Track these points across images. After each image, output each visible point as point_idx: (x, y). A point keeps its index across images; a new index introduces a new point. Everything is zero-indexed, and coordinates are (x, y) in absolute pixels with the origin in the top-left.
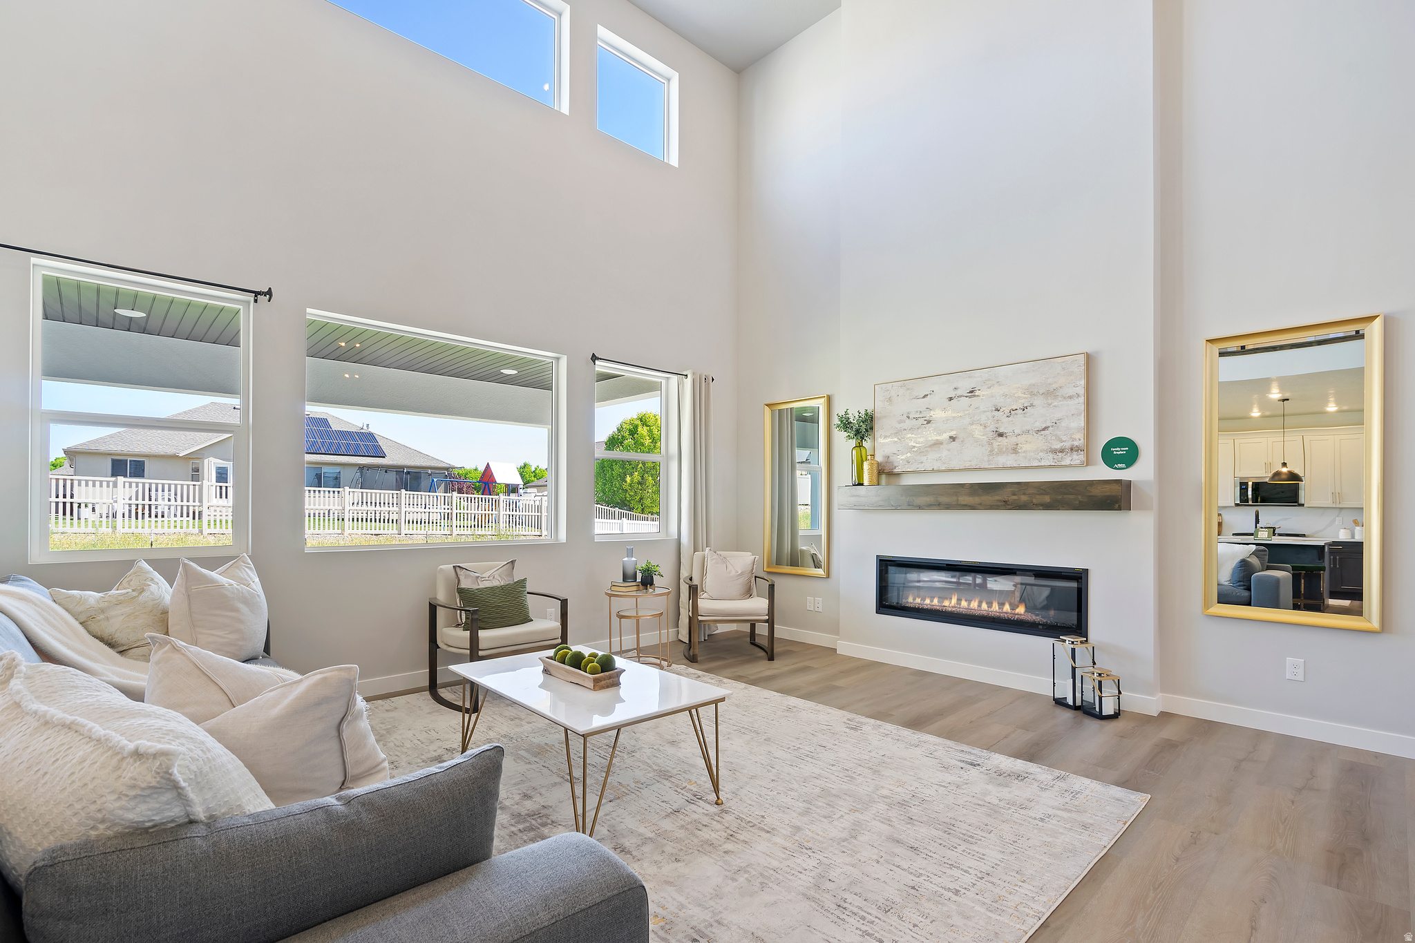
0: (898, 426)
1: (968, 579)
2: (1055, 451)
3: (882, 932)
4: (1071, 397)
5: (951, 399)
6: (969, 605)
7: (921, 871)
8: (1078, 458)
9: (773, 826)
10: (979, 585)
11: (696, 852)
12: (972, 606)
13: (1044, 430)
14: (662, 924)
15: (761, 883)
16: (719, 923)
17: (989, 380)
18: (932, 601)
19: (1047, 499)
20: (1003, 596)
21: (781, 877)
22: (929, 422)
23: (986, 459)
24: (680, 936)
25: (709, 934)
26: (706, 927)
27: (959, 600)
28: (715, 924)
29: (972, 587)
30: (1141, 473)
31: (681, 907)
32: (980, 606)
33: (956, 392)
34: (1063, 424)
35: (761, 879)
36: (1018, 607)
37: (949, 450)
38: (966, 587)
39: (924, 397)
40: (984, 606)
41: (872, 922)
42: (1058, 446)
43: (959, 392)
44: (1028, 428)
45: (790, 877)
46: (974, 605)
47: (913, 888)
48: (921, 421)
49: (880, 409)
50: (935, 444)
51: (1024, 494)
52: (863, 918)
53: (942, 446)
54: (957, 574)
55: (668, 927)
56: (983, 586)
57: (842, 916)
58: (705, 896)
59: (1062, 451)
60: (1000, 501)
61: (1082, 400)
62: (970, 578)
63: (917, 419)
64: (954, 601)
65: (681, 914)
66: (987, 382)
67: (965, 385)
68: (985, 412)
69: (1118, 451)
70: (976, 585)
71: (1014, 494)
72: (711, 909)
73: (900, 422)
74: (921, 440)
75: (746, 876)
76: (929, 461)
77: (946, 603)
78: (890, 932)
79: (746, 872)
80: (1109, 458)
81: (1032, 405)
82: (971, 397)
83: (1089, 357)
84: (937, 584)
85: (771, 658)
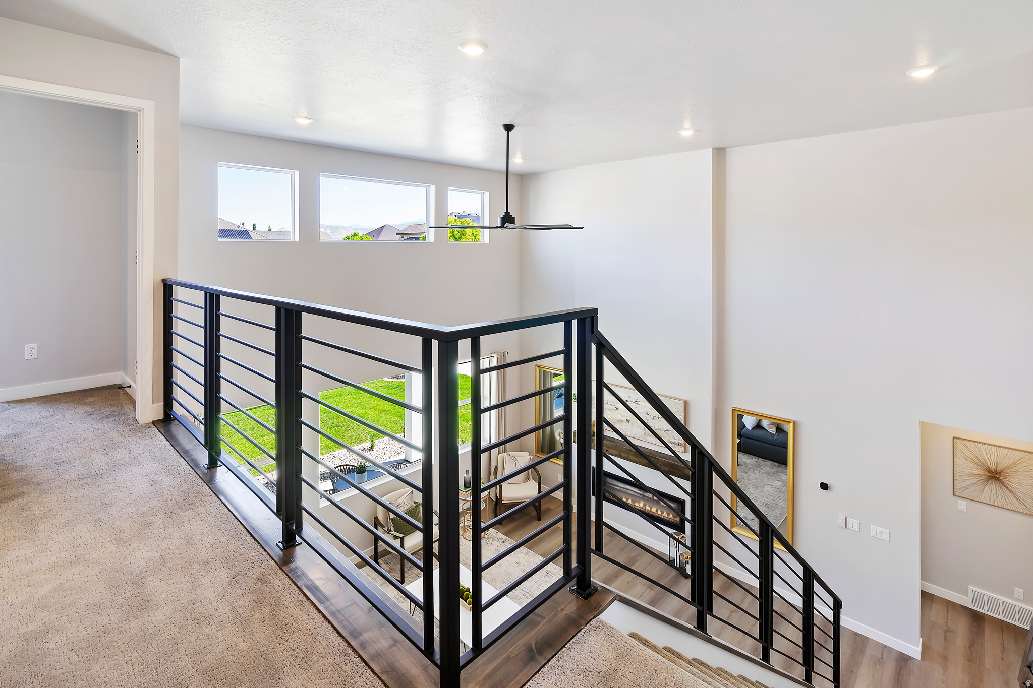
2: (672, 443)
5: (627, 401)
6: (651, 509)
8: (681, 449)
13: (667, 431)
22: (617, 409)
23: (643, 436)
27: (645, 505)
29: (652, 500)
32: (657, 511)
33: (629, 399)
37: (626, 426)
38: (649, 499)
40: (659, 512)
42: (673, 441)
43: (631, 400)
44: (661, 428)
46: (654, 510)
48: (614, 407)
50: (620, 421)
53: (623, 423)
54: (643, 491)
59: (675, 443)
63: (612, 405)
64: (642, 505)
67: (633, 397)
68: (642, 413)
70: (654, 500)
74: (614, 417)
77: (637, 504)
82: (636, 404)
83: (686, 402)
84: (630, 492)
85: (539, 520)
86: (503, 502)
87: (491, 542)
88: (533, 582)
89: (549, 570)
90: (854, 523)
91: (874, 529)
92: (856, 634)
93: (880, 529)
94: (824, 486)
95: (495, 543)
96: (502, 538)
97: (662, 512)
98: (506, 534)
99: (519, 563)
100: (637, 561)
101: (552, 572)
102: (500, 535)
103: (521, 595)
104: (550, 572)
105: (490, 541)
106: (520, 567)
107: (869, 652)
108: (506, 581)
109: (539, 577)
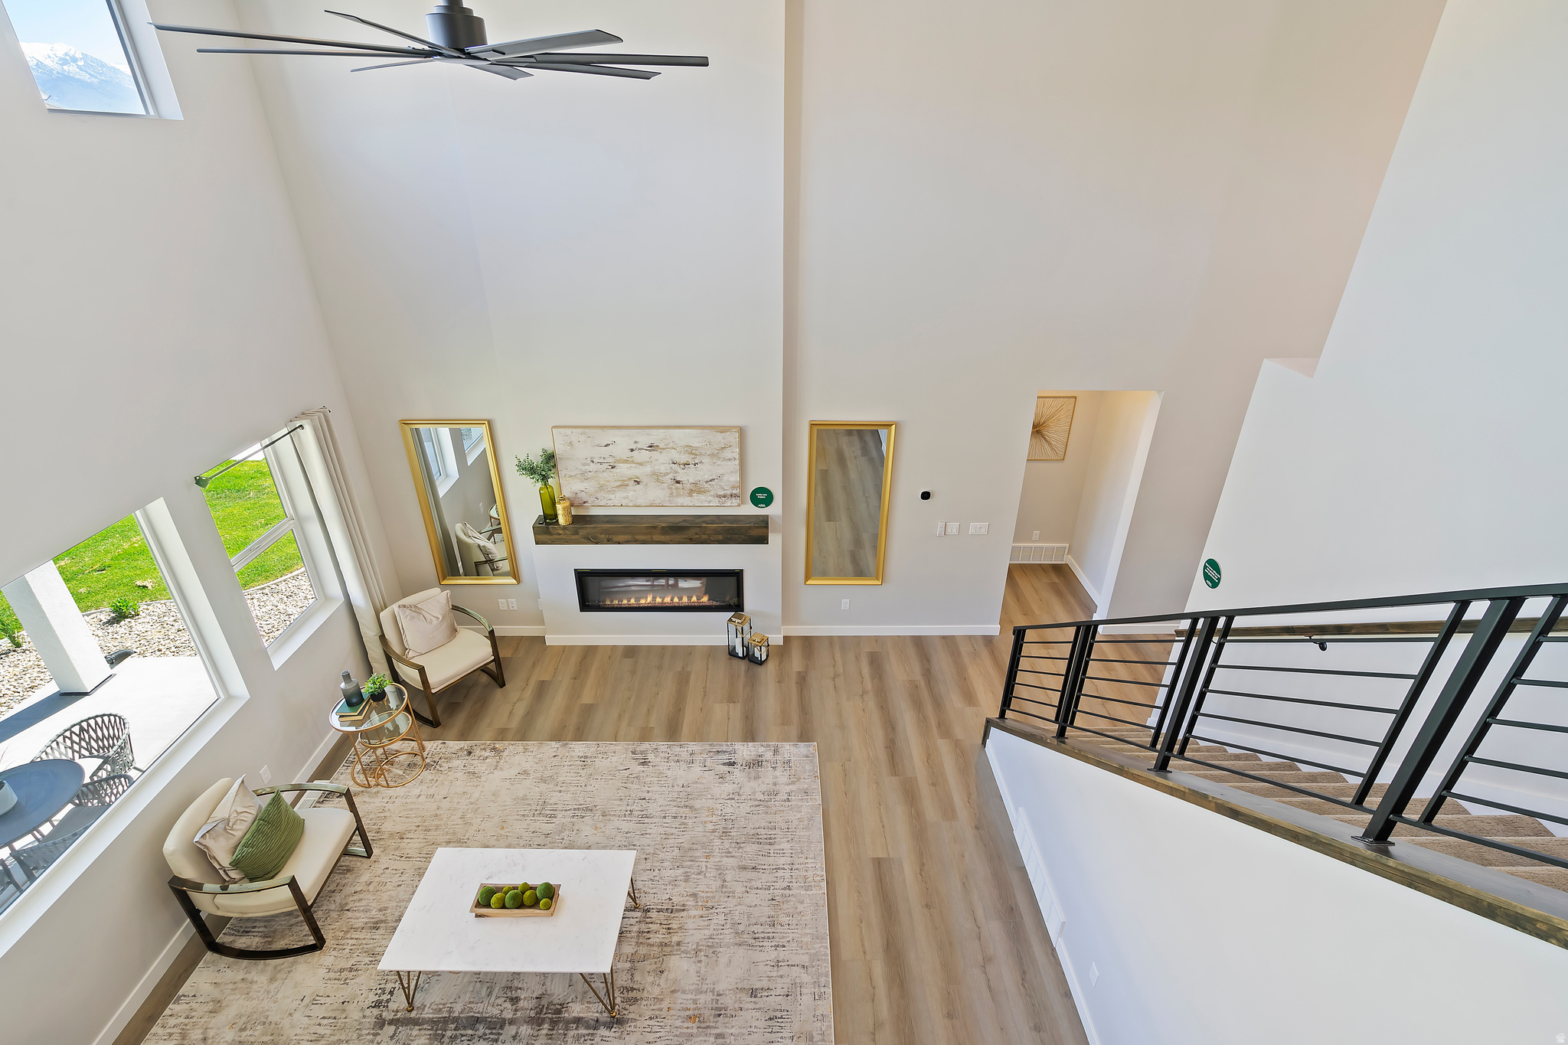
0: (583, 468)
1: (662, 581)
2: (719, 496)
3: (781, 940)
4: (729, 460)
5: (632, 450)
6: (663, 599)
7: (768, 884)
8: (735, 501)
9: (682, 903)
10: (671, 585)
11: (664, 957)
12: (665, 601)
13: (711, 481)
14: (697, 1019)
15: (713, 953)
16: (719, 995)
17: (665, 439)
18: (629, 601)
19: (721, 537)
20: (690, 591)
21: (717, 941)
22: (613, 467)
23: (667, 499)
24: (712, 1018)
25: (722, 1006)
26: (717, 1003)
27: (655, 596)
28: (718, 998)
29: (665, 587)
30: (774, 510)
31: (695, 1002)
32: (672, 600)
33: (636, 445)
34: (725, 478)
35: (711, 950)
36: (702, 598)
37: (634, 491)
38: (660, 588)
39: (606, 446)
40: (675, 600)
41: (773, 938)
42: (722, 493)
43: (639, 446)
44: (699, 478)
45: (721, 937)
46: (667, 600)
47: (773, 899)
48: (606, 466)
49: (559, 450)
50: (621, 485)
51: (704, 534)
52: (769, 938)
53: (627, 488)
54: (652, 578)
55: (701, 1019)
56: (675, 585)
57: (761, 944)
58: (698, 985)
59: (724, 496)
60: (686, 538)
61: (737, 462)
62: (664, 581)
63: (601, 464)
64: (649, 599)
65: (699, 1006)
66: (664, 441)
67: (645, 440)
68: (663, 463)
69: (760, 496)
70: (668, 585)
71: (697, 534)
72: (709, 990)
73: (584, 465)
75: (702, 953)
76: (618, 497)
77: (642, 601)
78: (783, 937)
79: (700, 950)
80: (755, 501)
81: (701, 462)
82: (650, 451)
83: (742, 432)
84: (633, 588)
85: (502, 685)
86: (433, 691)
87: (446, 766)
88: (572, 789)
89: (581, 754)
90: (953, 527)
91: (974, 527)
92: (944, 637)
93: (979, 524)
94: (926, 496)
95: (456, 763)
96: (461, 749)
97: (680, 598)
98: (462, 736)
99: (525, 772)
100: (689, 674)
101: (590, 755)
102: (454, 745)
103: (569, 820)
104: (586, 757)
105: (444, 764)
106: (532, 777)
107: (964, 649)
108: (526, 813)
109: (575, 775)
